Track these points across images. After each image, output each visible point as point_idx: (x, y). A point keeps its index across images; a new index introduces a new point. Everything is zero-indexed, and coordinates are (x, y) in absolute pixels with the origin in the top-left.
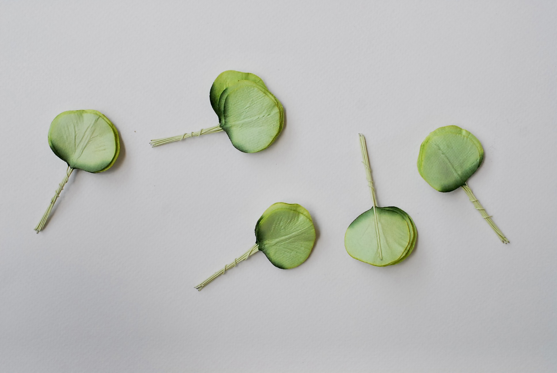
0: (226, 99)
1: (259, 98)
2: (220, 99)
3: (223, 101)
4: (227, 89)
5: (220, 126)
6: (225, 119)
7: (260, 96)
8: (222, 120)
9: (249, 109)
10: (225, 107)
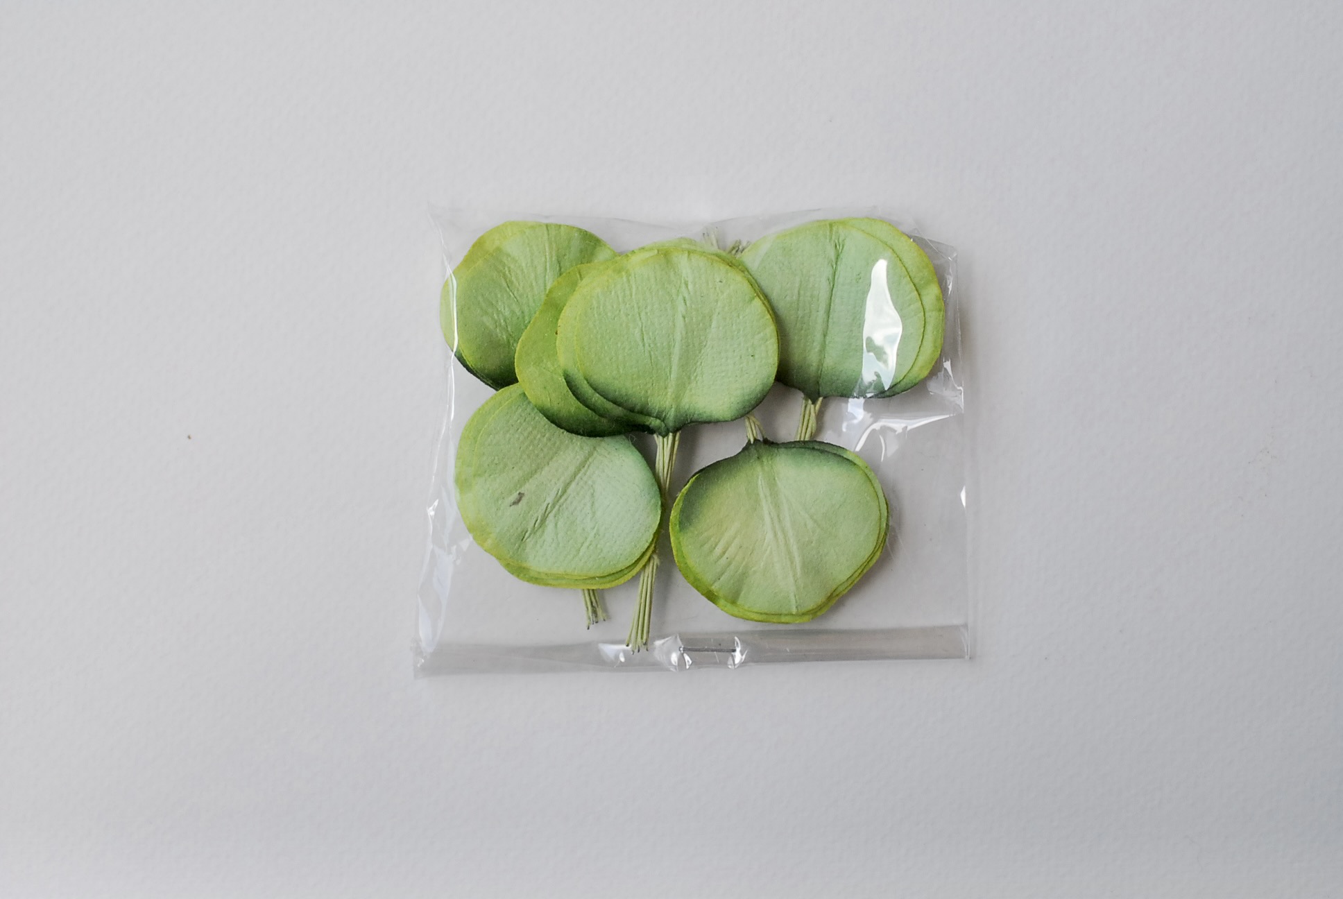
0: (596, 389)
1: (628, 292)
2: (587, 406)
3: (596, 399)
4: (567, 375)
5: (664, 437)
6: (649, 414)
7: (624, 291)
8: (647, 423)
9: (648, 334)
10: (615, 402)
